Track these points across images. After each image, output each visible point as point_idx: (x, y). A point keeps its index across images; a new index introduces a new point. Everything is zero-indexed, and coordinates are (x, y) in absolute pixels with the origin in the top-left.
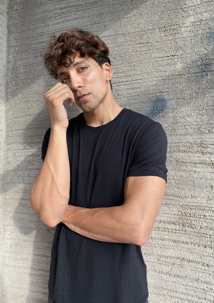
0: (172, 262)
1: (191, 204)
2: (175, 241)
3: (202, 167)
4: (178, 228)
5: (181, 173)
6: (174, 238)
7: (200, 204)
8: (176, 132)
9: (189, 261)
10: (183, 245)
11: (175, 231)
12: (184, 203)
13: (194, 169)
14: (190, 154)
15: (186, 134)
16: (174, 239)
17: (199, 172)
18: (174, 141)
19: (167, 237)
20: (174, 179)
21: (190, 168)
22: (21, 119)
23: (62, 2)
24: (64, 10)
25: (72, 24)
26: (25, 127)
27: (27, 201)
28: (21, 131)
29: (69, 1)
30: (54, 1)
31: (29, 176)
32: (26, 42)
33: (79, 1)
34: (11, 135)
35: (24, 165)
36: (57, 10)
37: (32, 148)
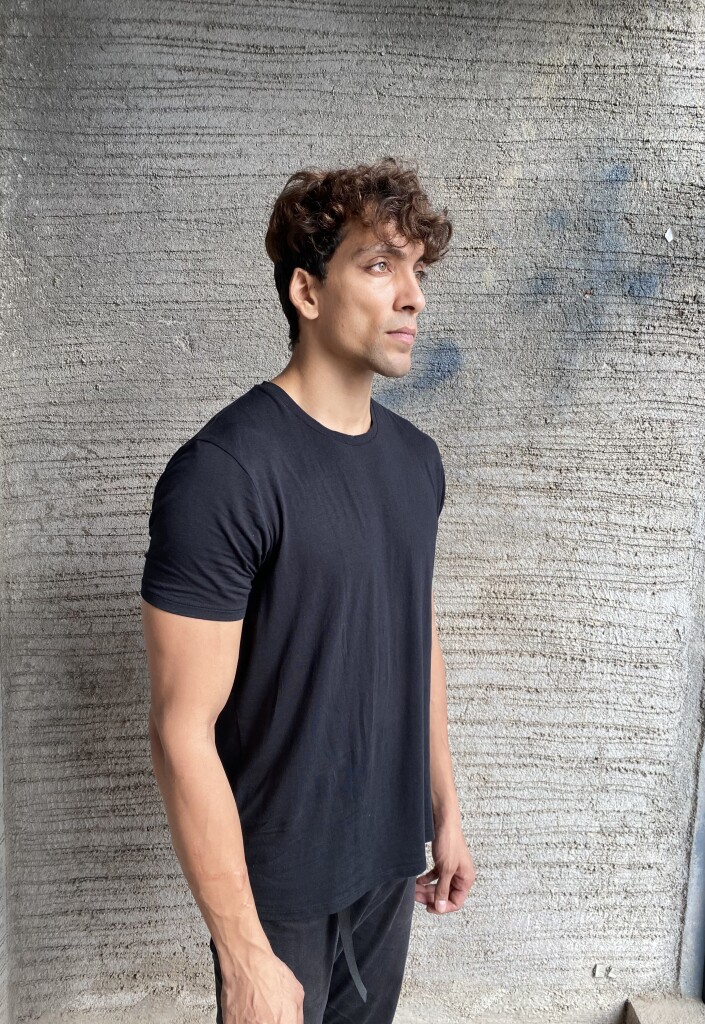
0: (466, 696)
1: (507, 573)
2: (474, 652)
3: (530, 496)
4: (479, 625)
5: (489, 511)
6: (474, 646)
7: (524, 572)
8: (479, 423)
9: (501, 689)
10: (490, 659)
11: (474, 632)
12: (493, 572)
13: (514, 501)
14: (507, 469)
15: (501, 428)
16: (472, 648)
17: (524, 507)
18: (475, 442)
19: (457, 646)
20: (474, 523)
21: (506, 499)
22: (54, 372)
23: (180, 51)
24: (187, 76)
25: (214, 121)
26: (67, 398)
27: (83, 602)
28: (53, 409)
29: (202, 52)
30: (154, 41)
31: (88, 534)
32: (58, 145)
33: (234, 59)
34: (17, 420)
35: (68, 503)
36: (164, 71)
37: (94, 456)
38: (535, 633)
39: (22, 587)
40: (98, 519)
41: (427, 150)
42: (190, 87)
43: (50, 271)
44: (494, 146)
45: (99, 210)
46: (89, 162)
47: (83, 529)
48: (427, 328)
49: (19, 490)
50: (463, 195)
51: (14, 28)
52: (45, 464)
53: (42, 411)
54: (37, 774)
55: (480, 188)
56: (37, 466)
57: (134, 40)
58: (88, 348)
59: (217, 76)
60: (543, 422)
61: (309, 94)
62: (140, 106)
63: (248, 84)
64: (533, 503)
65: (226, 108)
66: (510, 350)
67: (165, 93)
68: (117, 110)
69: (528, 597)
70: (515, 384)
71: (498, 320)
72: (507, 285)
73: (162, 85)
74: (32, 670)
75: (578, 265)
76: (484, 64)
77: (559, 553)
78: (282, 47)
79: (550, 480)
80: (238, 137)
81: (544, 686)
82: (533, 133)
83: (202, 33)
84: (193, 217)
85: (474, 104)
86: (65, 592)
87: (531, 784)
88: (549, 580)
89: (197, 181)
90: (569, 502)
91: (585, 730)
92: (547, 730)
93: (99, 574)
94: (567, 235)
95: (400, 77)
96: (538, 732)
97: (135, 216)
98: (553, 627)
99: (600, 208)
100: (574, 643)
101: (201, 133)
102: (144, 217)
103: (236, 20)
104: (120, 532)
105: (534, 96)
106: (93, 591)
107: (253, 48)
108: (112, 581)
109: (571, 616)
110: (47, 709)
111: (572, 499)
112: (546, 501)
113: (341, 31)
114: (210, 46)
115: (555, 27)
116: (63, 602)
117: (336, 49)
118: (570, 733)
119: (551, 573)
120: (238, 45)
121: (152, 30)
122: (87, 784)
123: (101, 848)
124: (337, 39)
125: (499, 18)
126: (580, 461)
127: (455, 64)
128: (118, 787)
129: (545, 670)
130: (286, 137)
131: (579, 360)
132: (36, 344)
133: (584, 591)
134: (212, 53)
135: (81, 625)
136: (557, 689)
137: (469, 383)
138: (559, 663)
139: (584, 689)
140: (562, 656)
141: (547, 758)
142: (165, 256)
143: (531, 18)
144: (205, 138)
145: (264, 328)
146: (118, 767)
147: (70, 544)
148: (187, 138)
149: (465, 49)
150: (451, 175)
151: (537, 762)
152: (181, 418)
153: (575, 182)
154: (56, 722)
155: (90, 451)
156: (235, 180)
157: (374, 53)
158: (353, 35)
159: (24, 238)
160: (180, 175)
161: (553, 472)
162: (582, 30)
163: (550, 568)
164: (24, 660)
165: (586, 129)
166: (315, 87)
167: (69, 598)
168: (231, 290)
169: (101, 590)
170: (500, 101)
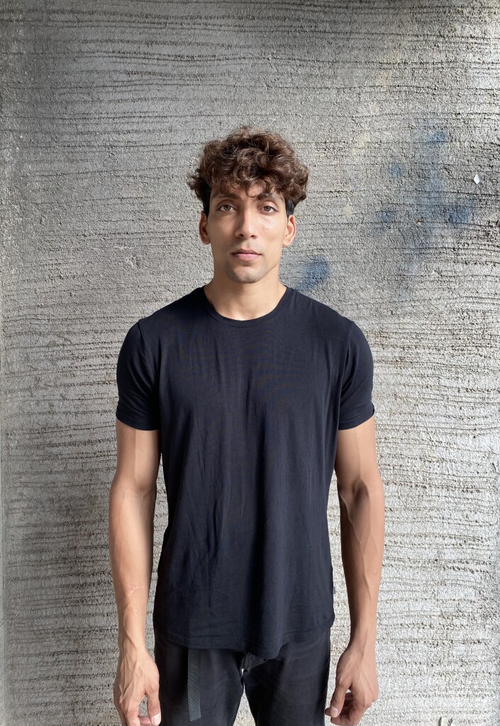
22: (40, 284)
23: (129, 61)
24: (134, 77)
25: (152, 108)
26: (50, 302)
27: (61, 448)
28: (40, 310)
29: (144, 61)
30: (110, 55)
31: (64, 399)
32: (44, 127)
33: (166, 65)
34: (15, 318)
35: (50, 377)
36: (118, 74)
37: (69, 343)
38: (388, 467)
39: (17, 437)
40: (72, 388)
41: (302, 124)
42: (136, 85)
43: (38, 213)
44: (350, 120)
45: (72, 170)
46: (66, 137)
47: (61, 395)
48: (305, 248)
49: (15, 368)
50: (329, 154)
51: (14, 48)
52: (34, 349)
53: (32, 312)
54: (27, 574)
55: (340, 149)
56: (29, 350)
57: (96, 54)
58: (65, 267)
59: (154, 77)
60: (390, 313)
61: (218, 88)
62: (101, 99)
63: (176, 82)
64: (384, 372)
65: (162, 99)
66: (364, 262)
67: (118, 89)
68: (86, 102)
69: (383, 440)
70: (369, 286)
71: (355, 241)
72: (361, 216)
73: (116, 84)
74: (24, 498)
75: (412, 201)
76: (341, 64)
77: (405, 408)
78: (200, 56)
79: (396, 355)
80: (169, 118)
81: (396, 506)
82: (377, 110)
83: (144, 48)
84: (138, 174)
85: (335, 91)
86: (48, 441)
87: (388, 580)
88: (398, 428)
89: (141, 149)
90: (410, 371)
91: (427, 539)
92: (399, 539)
93: (72, 427)
94: (403, 180)
95: (282, 74)
96: (392, 540)
97: (98, 174)
98: (401, 463)
99: (426, 161)
100: (417, 475)
101: (143, 116)
102: (103, 174)
103: (167, 39)
104: (87, 397)
105: (377, 85)
106: (68, 440)
107: (179, 57)
108: (81, 432)
109: (414, 454)
110: (35, 526)
111: (412, 368)
112: (394, 371)
113: (241, 44)
114: (149, 57)
115: (391, 37)
116: (47, 448)
117: (237, 56)
118: (416, 541)
119: (398, 423)
120: (169, 56)
121: (109, 47)
122: (63, 581)
123: (73, 629)
124: (238, 50)
125: (351, 32)
126: (418, 341)
127: (321, 65)
128: (86, 583)
129: (396, 494)
130: (203, 117)
131: (414, 269)
132: (28, 265)
133: (424, 436)
134: (151, 62)
135: (59, 465)
136: (406, 509)
137: (336, 287)
138: (407, 489)
139: (425, 508)
140: (409, 484)
141: (399, 560)
142: (119, 202)
143: (374, 31)
144: (147, 119)
145: (189, 251)
146: (85, 569)
147: (51, 405)
148: (134, 120)
149: (327, 53)
150: (319, 140)
151: (393, 563)
152: (131, 315)
153: (408, 143)
154: (40, 535)
155: (66, 340)
156: (167, 148)
157: (264, 58)
158: (249, 47)
159: (20, 191)
160: (129, 145)
161: (398, 350)
162: (410, 39)
163: (398, 419)
164: (18, 491)
165: (415, 106)
166: (223, 83)
167: (51, 445)
168: (165, 225)
169: (74, 439)
170: (353, 89)
